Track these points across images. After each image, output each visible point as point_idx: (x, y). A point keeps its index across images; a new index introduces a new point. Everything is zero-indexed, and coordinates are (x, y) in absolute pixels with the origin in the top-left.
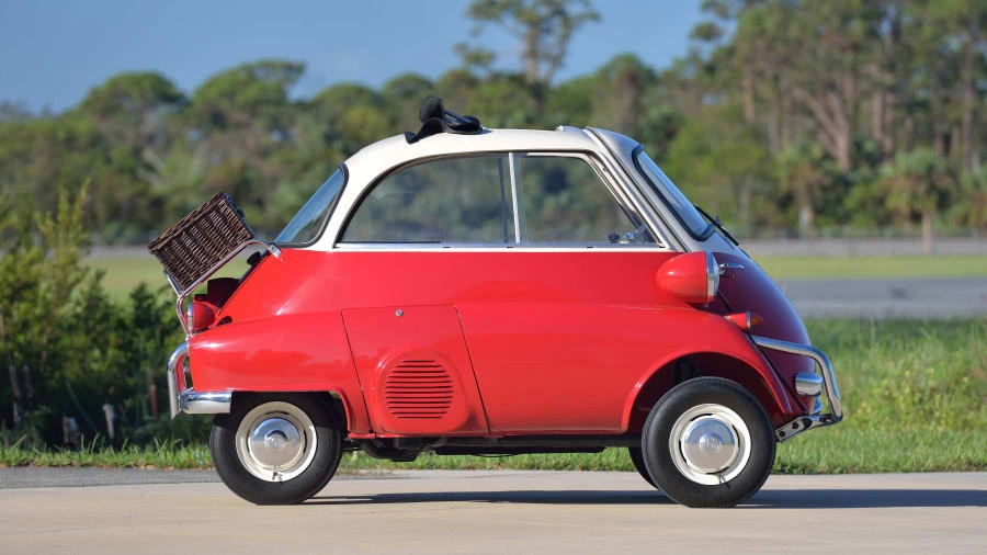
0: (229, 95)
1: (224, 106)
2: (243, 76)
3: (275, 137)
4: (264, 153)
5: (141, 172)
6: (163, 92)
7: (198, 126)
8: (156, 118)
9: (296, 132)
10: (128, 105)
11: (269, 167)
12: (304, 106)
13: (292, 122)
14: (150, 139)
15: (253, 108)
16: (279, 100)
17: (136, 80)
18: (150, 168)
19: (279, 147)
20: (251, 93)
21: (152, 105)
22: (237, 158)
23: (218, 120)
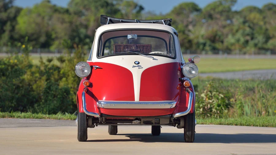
0: (214, 9)
1: (212, 12)
2: (218, 3)
3: (228, 22)
4: (224, 27)
5: (187, 32)
6: (195, 8)
7: (205, 18)
8: (193, 16)
9: (234, 20)
10: (184, 12)
11: (225, 31)
12: (236, 12)
13: (233, 17)
14: (191, 22)
15: (221, 13)
16: (229, 10)
17: (187, 5)
18: (189, 31)
19: (229, 25)
20: (220, 8)
21: (191, 12)
22: (216, 28)
23: (210, 17)
